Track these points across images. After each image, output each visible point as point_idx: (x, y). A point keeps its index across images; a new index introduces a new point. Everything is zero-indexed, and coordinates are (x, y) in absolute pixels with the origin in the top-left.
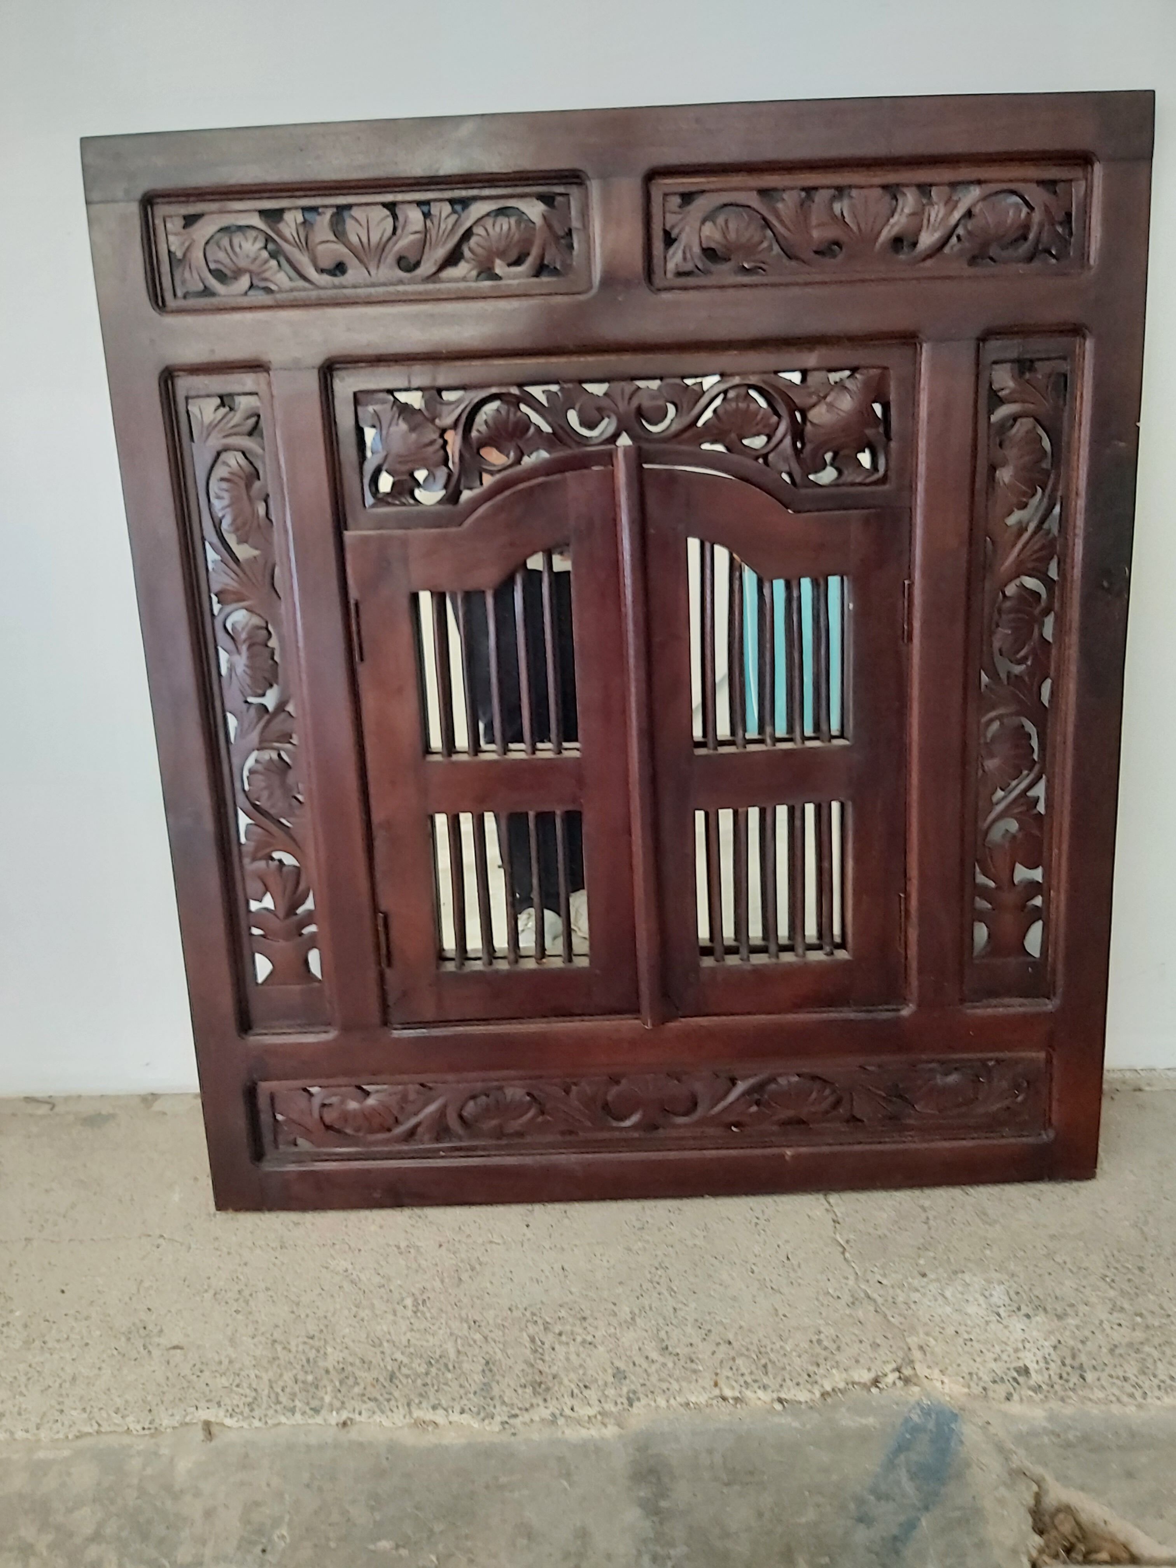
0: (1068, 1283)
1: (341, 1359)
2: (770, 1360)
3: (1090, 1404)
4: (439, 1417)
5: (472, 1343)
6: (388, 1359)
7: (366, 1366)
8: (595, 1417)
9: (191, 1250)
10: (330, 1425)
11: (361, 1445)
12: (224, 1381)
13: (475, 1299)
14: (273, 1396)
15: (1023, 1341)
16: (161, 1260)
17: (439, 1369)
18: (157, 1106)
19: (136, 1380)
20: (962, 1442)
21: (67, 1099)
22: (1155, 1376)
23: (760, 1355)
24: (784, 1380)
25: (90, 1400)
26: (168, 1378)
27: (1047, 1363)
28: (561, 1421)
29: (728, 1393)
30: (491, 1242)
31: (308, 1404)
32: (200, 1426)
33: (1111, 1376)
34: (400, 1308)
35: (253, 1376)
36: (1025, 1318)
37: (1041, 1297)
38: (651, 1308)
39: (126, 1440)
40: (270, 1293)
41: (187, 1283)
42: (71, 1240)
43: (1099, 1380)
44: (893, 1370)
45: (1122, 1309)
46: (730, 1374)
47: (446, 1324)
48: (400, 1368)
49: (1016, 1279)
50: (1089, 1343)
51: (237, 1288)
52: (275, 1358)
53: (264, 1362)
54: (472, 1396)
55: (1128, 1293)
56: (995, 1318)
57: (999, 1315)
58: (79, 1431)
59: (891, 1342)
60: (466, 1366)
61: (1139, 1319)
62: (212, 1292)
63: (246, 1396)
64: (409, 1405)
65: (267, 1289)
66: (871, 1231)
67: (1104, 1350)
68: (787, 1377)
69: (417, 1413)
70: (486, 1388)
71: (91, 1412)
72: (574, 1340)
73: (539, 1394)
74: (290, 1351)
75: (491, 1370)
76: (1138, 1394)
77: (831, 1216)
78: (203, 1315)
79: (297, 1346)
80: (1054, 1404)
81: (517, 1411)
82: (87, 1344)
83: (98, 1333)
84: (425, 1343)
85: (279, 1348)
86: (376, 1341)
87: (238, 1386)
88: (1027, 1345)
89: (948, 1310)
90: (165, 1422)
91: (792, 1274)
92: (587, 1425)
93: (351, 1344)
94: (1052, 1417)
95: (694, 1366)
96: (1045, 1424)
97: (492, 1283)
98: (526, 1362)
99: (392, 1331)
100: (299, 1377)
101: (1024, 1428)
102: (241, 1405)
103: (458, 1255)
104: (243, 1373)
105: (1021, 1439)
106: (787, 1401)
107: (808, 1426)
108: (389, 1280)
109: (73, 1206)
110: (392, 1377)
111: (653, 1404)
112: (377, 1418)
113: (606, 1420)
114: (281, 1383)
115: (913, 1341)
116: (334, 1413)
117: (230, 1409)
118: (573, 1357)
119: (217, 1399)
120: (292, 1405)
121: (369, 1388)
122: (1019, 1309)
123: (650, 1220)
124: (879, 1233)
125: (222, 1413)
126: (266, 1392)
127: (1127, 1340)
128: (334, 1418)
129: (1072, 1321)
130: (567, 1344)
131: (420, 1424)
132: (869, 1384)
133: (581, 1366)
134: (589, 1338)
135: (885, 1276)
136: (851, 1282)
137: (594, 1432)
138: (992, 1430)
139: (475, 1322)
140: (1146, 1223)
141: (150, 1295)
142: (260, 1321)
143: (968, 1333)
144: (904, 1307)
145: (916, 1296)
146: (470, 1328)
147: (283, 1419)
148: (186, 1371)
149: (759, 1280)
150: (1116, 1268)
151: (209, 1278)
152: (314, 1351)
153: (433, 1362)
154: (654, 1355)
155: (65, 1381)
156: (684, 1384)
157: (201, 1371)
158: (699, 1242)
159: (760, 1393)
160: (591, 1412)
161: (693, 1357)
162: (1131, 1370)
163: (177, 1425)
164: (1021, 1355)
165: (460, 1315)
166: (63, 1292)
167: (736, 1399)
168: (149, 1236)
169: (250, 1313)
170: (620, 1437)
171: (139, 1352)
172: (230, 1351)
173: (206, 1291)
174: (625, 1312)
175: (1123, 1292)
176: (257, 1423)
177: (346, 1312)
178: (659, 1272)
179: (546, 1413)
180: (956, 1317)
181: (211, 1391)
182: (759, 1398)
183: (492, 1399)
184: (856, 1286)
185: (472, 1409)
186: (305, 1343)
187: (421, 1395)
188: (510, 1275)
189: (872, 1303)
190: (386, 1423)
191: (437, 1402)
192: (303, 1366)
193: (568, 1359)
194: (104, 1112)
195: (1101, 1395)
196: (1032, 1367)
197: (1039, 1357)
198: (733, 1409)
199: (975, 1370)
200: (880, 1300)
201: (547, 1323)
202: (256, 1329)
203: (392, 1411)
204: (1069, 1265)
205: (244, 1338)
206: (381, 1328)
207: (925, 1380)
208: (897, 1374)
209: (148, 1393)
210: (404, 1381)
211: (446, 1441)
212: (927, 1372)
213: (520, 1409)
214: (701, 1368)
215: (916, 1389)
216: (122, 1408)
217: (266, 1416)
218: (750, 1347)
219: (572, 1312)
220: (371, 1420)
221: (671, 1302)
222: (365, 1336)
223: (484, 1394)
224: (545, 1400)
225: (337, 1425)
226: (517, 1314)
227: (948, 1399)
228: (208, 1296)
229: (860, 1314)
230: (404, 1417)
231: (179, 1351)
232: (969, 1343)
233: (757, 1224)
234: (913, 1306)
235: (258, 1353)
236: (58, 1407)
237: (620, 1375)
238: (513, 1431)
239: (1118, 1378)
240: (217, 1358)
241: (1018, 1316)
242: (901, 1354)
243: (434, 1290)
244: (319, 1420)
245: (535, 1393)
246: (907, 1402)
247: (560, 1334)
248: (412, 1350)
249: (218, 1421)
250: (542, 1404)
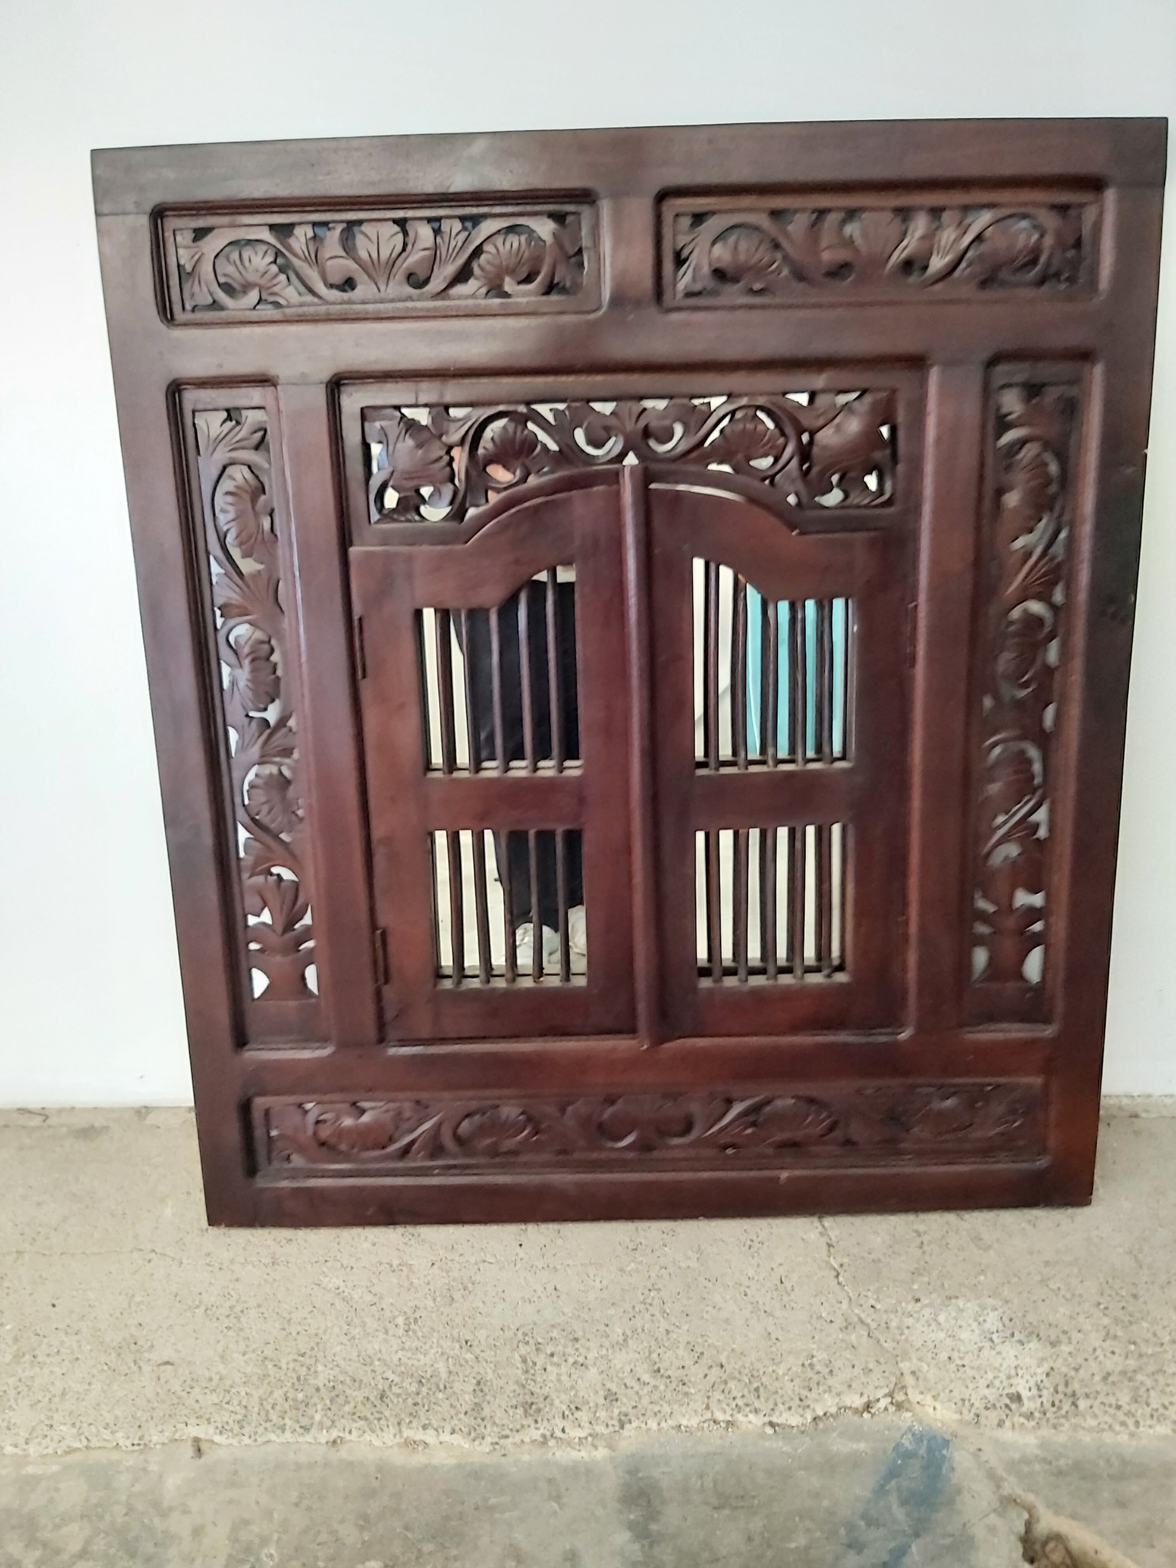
0: (1062, 1310)
1: (332, 1378)
2: (762, 1384)
3: (1081, 1432)
4: (429, 1437)
5: (463, 1362)
6: (379, 1378)
7: (357, 1384)
8: (586, 1438)
9: (183, 1266)
10: (320, 1443)
11: (350, 1464)
12: (214, 1398)
13: (467, 1319)
14: (263, 1413)
15: (1016, 1368)
16: (153, 1274)
17: (430, 1389)
18: (151, 1120)
19: (126, 1396)
20: (953, 1469)
21: (60, 1111)
22: (1148, 1405)
23: (752, 1379)
24: (776, 1404)
25: (79, 1415)
26: (158, 1394)
27: (1039, 1389)
28: (552, 1443)
29: (719, 1416)
30: (484, 1261)
31: (298, 1422)
32: (189, 1443)
33: (1102, 1403)
34: (391, 1327)
35: (243, 1394)
36: (1018, 1345)
37: (1035, 1323)
38: (643, 1330)
39: (115, 1456)
40: (261, 1310)
41: (178, 1298)
42: (62, 1254)
43: (1091, 1407)
44: (885, 1396)
45: (1115, 1337)
46: (722, 1397)
47: (438, 1342)
48: (390, 1386)
49: (1010, 1305)
50: (1082, 1371)
51: (228, 1304)
52: (266, 1376)
53: (255, 1379)
54: (462, 1416)
55: (1123, 1321)
56: (988, 1344)
57: (991, 1340)
58: (68, 1447)
59: (884, 1368)
60: (457, 1387)
61: (1132, 1347)
62: (203, 1309)
63: (236, 1413)
64: (399, 1424)
65: (259, 1306)
66: (865, 1255)
67: (1097, 1378)
68: (779, 1401)
69: (407, 1433)
70: (477, 1407)
71: (80, 1428)
72: (566, 1361)
73: (531, 1415)
74: (280, 1368)
75: (482, 1391)
76: (1130, 1422)
77: (824, 1240)
78: (194, 1331)
79: (288, 1363)
80: (1046, 1432)
81: (507, 1432)
82: (77, 1359)
83: (89, 1347)
84: (415, 1362)
85: (270, 1365)
86: (368, 1361)
87: (228, 1403)
88: (1020, 1372)
89: (942, 1335)
90: (155, 1439)
91: (785, 1298)
92: (577, 1447)
93: (341, 1362)
94: (1044, 1445)
95: (686, 1389)
96: (1038, 1452)
97: (484, 1302)
98: (517, 1382)
99: (384, 1350)
100: (289, 1394)
101: (1017, 1456)
102: (231, 1422)
103: (450, 1274)
104: (233, 1390)
105: (1013, 1466)
106: (778, 1425)
107: (799, 1451)
108: (381, 1298)
109: (65, 1219)
110: (382, 1397)
111: (643, 1426)
112: (367, 1437)
113: (597, 1442)
114: (271, 1401)
115: (905, 1366)
116: (325, 1431)
117: (220, 1426)
118: (564, 1378)
119: (207, 1416)
120: (282, 1423)
121: (360, 1407)
122: (1013, 1335)
123: (643, 1241)
124: (872, 1256)
125: (211, 1430)
126: (256, 1409)
127: (1119, 1368)
128: (324, 1437)
129: (1065, 1348)
130: (559, 1365)
131: (410, 1444)
132: (861, 1409)
133: (572, 1387)
134: (581, 1360)
135: (878, 1300)
136: (845, 1305)
137: (583, 1454)
138: (984, 1457)
139: (466, 1342)
140: (1141, 1251)
141: (141, 1310)
142: (251, 1338)
143: (961, 1358)
144: (897, 1332)
145: (910, 1321)
146: (461, 1348)
147: (273, 1437)
148: (176, 1387)
149: (752, 1303)
150: (1110, 1296)
151: (200, 1294)
152: (304, 1368)
153: (424, 1381)
154: (646, 1378)
155: (54, 1396)
156: (676, 1407)
157: (192, 1388)
158: (694, 1264)
159: (752, 1417)
160: (583, 1434)
161: (685, 1379)
162: (1124, 1399)
163: (166, 1441)
164: (1014, 1381)
165: (451, 1335)
166: (54, 1306)
167: (729, 1423)
168: (141, 1250)
169: (241, 1330)
170: (612, 1459)
171: (129, 1368)
172: (221, 1367)
173: (197, 1307)
174: (617, 1332)
175: (1117, 1321)
176: (246, 1440)
177: (337, 1330)
178: (652, 1294)
179: (536, 1435)
180: (949, 1342)
181: (201, 1408)
182: (751, 1422)
183: (483, 1420)
184: (849, 1311)
185: (463, 1429)
186: (295, 1360)
187: (411, 1414)
188: (503, 1295)
189: (865, 1328)
190: (377, 1442)
191: (427, 1422)
192: (293, 1384)
193: (559, 1381)
194: (97, 1125)
195: (1093, 1423)
196: (1025, 1394)
197: (1032, 1383)
198: (724, 1433)
199: (967, 1397)
200: (873, 1325)
201: (539, 1344)
202: (247, 1346)
203: (382, 1430)
204: (1062, 1292)
205: (236, 1355)
206: (373, 1346)
207: (918, 1406)
208: (889, 1400)
209: (138, 1409)
210: (395, 1401)
211: (435, 1461)
212: (919, 1398)
213: (511, 1430)
214: (693, 1391)
215: (908, 1415)
216: (112, 1424)
217: (256, 1433)
218: (742, 1370)
219: (565, 1334)
220: (362, 1439)
221: (664, 1325)
222: (356, 1354)
223: (475, 1414)
224: (536, 1422)
225: (327, 1443)
226: (509, 1334)
227: (939, 1425)
228: (200, 1311)
229: (853, 1338)
230: (395, 1436)
231: (169, 1367)
232: (962, 1369)
233: (750, 1247)
234: (906, 1331)
235: (248, 1370)
236: (48, 1422)
237: (611, 1397)
238: (503, 1452)
239: (1110, 1406)
240: (207, 1375)
241: (1010, 1342)
242: (893, 1379)
243: (425, 1308)
244: (309, 1438)
245: (526, 1414)
246: (899, 1428)
247: (552, 1355)
248: (403, 1369)
249: (208, 1438)
250: (533, 1425)
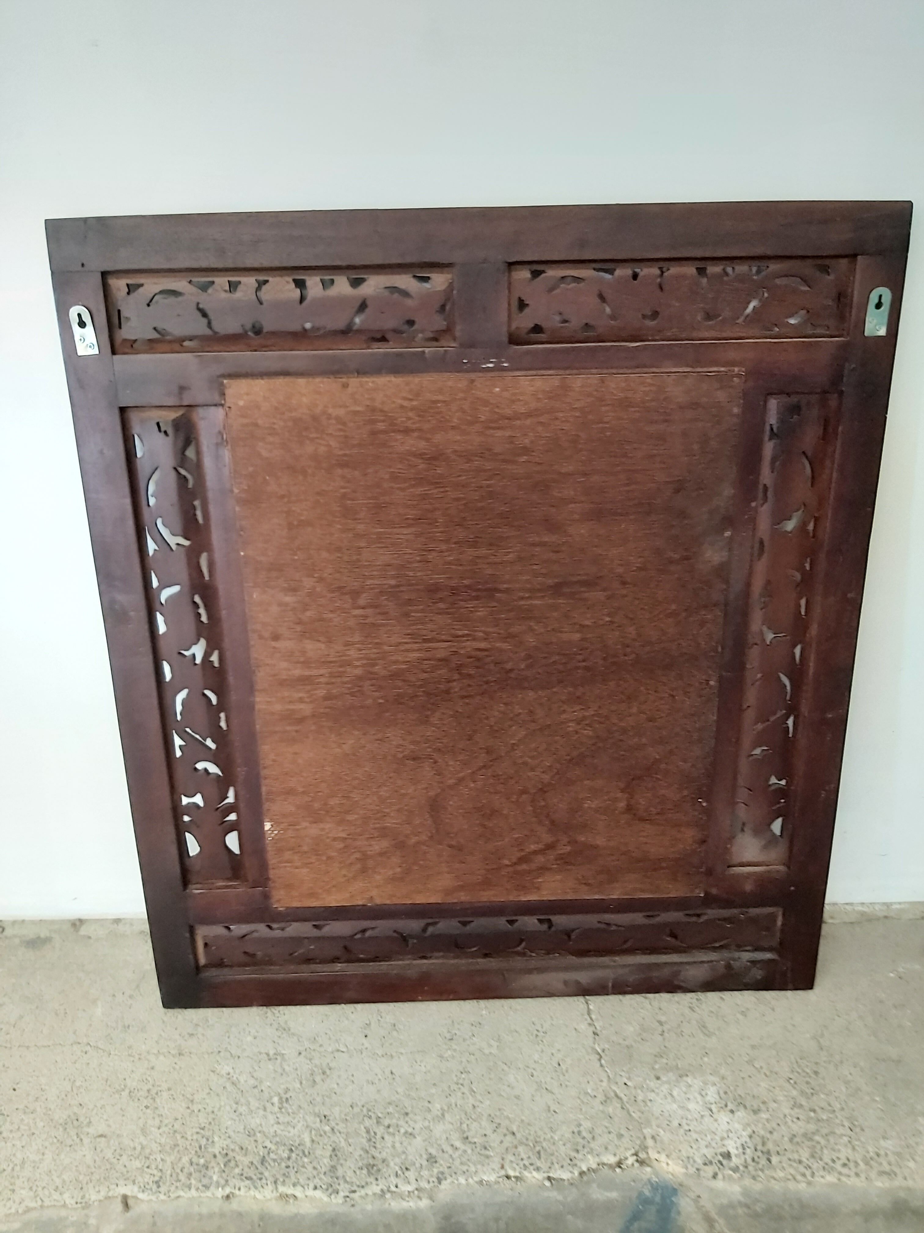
0: (763, 1084)
1: (225, 1146)
2: (543, 1147)
3: (773, 1181)
4: (298, 1192)
5: (322, 1133)
6: (260, 1147)
7: (244, 1152)
8: (413, 1192)
9: (111, 1056)
10: (217, 1198)
11: (240, 1214)
12: (137, 1164)
13: (325, 1098)
14: (174, 1175)
15: (727, 1131)
16: (88, 1064)
17: (298, 1155)
18: (83, 931)
19: (71, 1163)
20: (679, 1213)
21: (14, 923)
22: (821, 1159)
23: (535, 1144)
24: (553, 1163)
25: (35, 1181)
26: (95, 1162)
27: (744, 1149)
28: (388, 1196)
29: (511, 1173)
30: (338, 1051)
31: (200, 1181)
32: (119, 1199)
33: (790, 1160)
34: (268, 1105)
35: (159, 1159)
36: (729, 1113)
37: (743, 1095)
38: (456, 1105)
39: (63, 1213)
40: (171, 1092)
41: (109, 1083)
42: (19, 1046)
43: (780, 1162)
44: (633, 1155)
45: (801, 1106)
46: (513, 1158)
47: (304, 1117)
48: (269, 1153)
49: (725, 1081)
50: (775, 1133)
51: (146, 1088)
52: (176, 1145)
53: (167, 1148)
54: (322, 1176)
55: (807, 1093)
56: (707, 1113)
57: (711, 1110)
58: (27, 1207)
59: (631, 1133)
60: (319, 1152)
61: (812, 1114)
62: (127, 1091)
63: (154, 1175)
64: (275, 1182)
65: (169, 1089)
66: (621, 1041)
67: (786, 1139)
68: (555, 1161)
69: (282, 1189)
70: (333, 1168)
71: (36, 1191)
72: (399, 1131)
73: (372, 1174)
74: (187, 1139)
75: (336, 1156)
76: (808, 1173)
77: (592, 1029)
78: (121, 1109)
79: (192, 1135)
80: (748, 1182)
81: (355, 1188)
82: (33, 1134)
83: (42, 1124)
84: (287, 1133)
85: (178, 1136)
86: (252, 1132)
87: (148, 1167)
88: (731, 1135)
89: (675, 1106)
90: (93, 1197)
91: (562, 1077)
92: (407, 1199)
93: (232, 1134)
94: (746, 1193)
95: (487, 1152)
96: (742, 1199)
97: (338, 1084)
98: (362, 1149)
99: (263, 1124)
100: (193, 1160)
101: (725, 1201)
102: (151, 1183)
103: (313, 1061)
104: (151, 1157)
105: (723, 1210)
106: (554, 1179)
107: (569, 1199)
108: (261, 1082)
109: (21, 1017)
110: (263, 1161)
111: (456, 1182)
112: (252, 1192)
113: (421, 1195)
114: (180, 1165)
115: (647, 1131)
116: (220, 1189)
117: (142, 1186)
118: (398, 1145)
119: (133, 1178)
120: (188, 1182)
121: (246, 1169)
122: (726, 1106)
123: (457, 1032)
124: (626, 1043)
125: (136, 1189)
126: (169, 1172)
127: (802, 1131)
128: (220, 1193)
129: (764, 1116)
130: (394, 1134)
131: (284, 1197)
132: (614, 1165)
133: (404, 1152)
134: (410, 1130)
135: (629, 1079)
136: (605, 1084)
137: (411, 1204)
138: (702, 1202)
139: (325, 1117)
140: (822, 1035)
141: (81, 1093)
142: (163, 1114)
143: (688, 1125)
144: (642, 1104)
145: (652, 1096)
146: (321, 1121)
147: (181, 1193)
148: (109, 1154)
149: (537, 1083)
150: (798, 1072)
151: (125, 1079)
152: (205, 1140)
153: (293, 1148)
154: (458, 1144)
155: (16, 1165)
156: (479, 1167)
157: (121, 1155)
158: (494, 1051)
159: (535, 1174)
160: (410, 1188)
161: (487, 1145)
162: (805, 1155)
163: (102, 1198)
164: (726, 1142)
165: (314, 1111)
166: (14, 1090)
167: (516, 1178)
168: (79, 1043)
169: (157, 1108)
170: (432, 1207)
171: (73, 1140)
172: (142, 1139)
173: (123, 1090)
174: (437, 1107)
175: (802, 1092)
176: (162, 1197)
177: (228, 1108)
178: (463, 1076)
179: (377, 1189)
180: (680, 1112)
181: (128, 1172)
182: (534, 1177)
183: (337, 1178)
184: (608, 1088)
185: (323, 1186)
186: (197, 1133)
187: (284, 1175)
188: (352, 1079)
189: (619, 1101)
190: (259, 1196)
191: (296, 1181)
192: (196, 1152)
193: (393, 1147)
194: (42, 935)
195: (781, 1174)
196: (733, 1151)
197: (739, 1145)
198: (514, 1185)
199: (692, 1155)
200: (625, 1099)
201: (379, 1118)
202: (161, 1121)
203: (262, 1187)
204: (764, 1070)
205: (153, 1129)
206: (254, 1122)
207: (656, 1162)
208: (635, 1157)
209: (80, 1174)
210: (272, 1164)
211: (302, 1211)
212: (656, 1156)
213: (358, 1186)
214: (492, 1154)
215: (648, 1169)
216: (60, 1187)
217: (169, 1191)
218: (529, 1137)
219: (398, 1109)
220: (248, 1194)
221: (471, 1101)
222: (242, 1127)
223: (332, 1175)
224: (377, 1179)
225: (222, 1197)
226: (356, 1110)
227: (671, 1177)
228: (125, 1094)
229: (611, 1110)
230: (272, 1192)
231: (103, 1139)
232: (688, 1133)
233: (537, 1036)
234: (649, 1104)
235: (163, 1141)
236: (11, 1187)
237: (432, 1160)
238: (352, 1202)
239: (795, 1161)
240: (132, 1146)
241: (725, 1111)
242: (638, 1142)
243: (294, 1090)
244: (209, 1194)
245: (369, 1174)
246: (642, 1180)
247: (389, 1127)
248: (278, 1139)
249: (134, 1194)
250: (374, 1182)
